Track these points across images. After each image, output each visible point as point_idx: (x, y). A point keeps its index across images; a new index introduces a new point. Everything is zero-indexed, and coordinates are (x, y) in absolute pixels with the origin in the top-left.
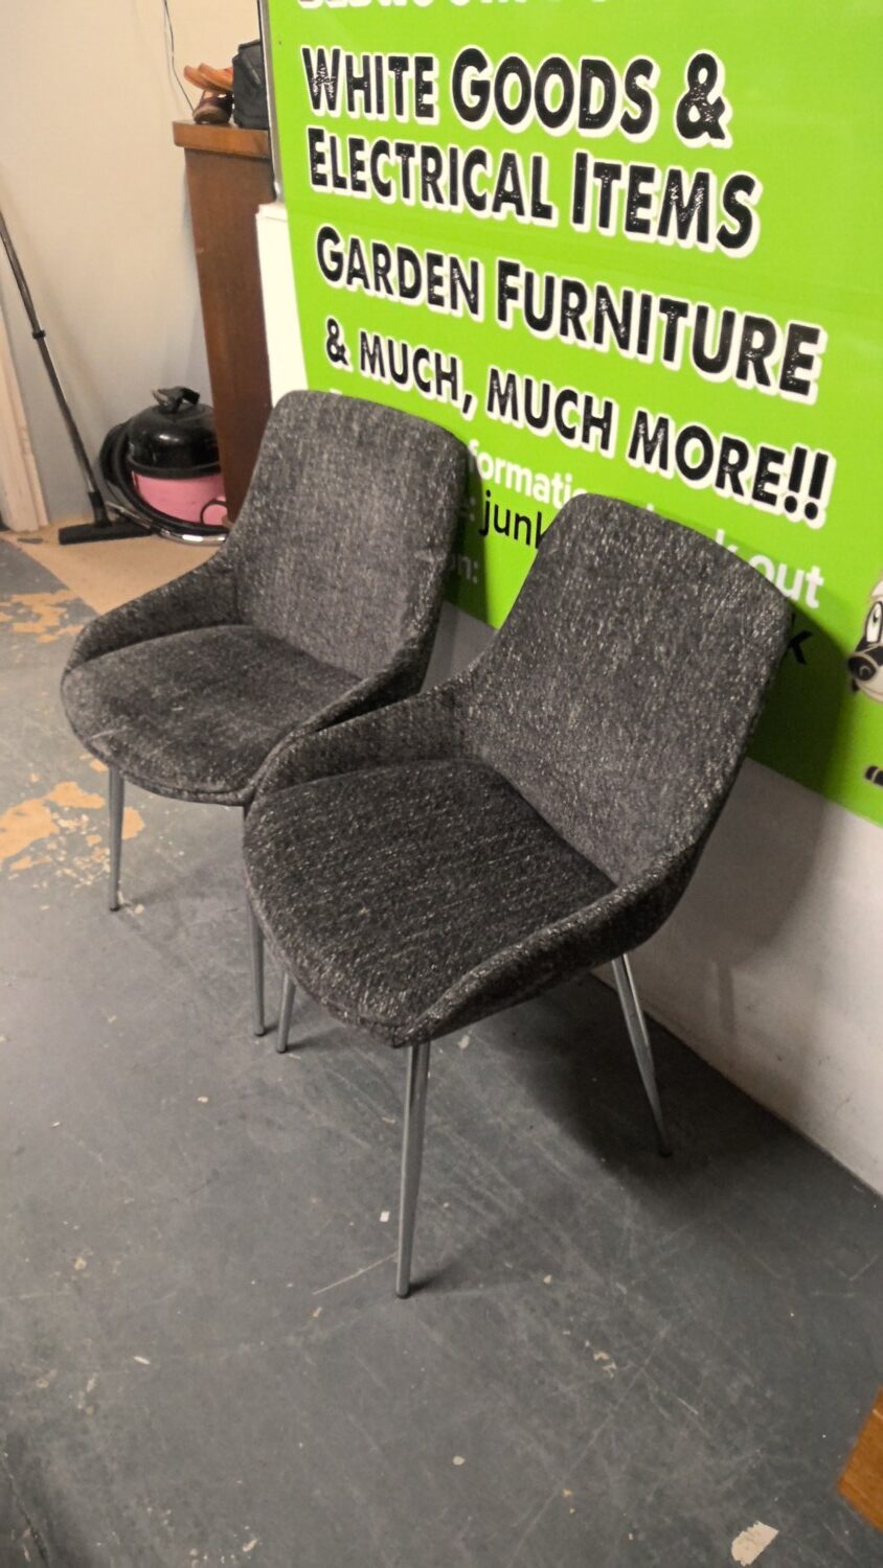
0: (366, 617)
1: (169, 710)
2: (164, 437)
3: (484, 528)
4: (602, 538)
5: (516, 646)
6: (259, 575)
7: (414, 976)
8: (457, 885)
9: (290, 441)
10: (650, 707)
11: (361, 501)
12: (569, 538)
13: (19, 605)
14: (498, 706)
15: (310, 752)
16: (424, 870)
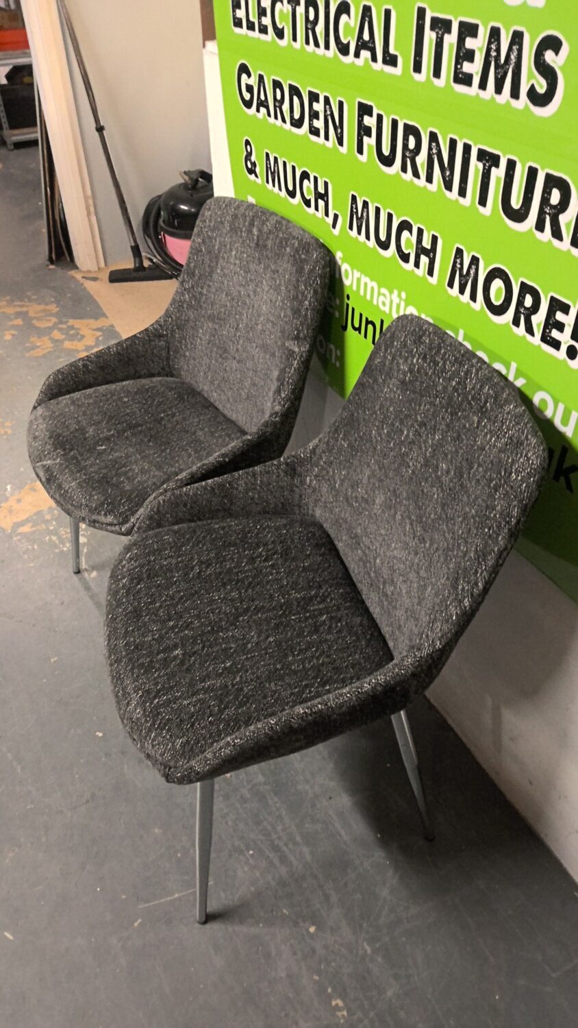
0: (253, 385)
1: (95, 449)
2: (183, 207)
3: (344, 325)
4: (413, 357)
5: (344, 435)
6: (186, 341)
7: (192, 725)
8: (259, 637)
9: (210, 238)
10: (430, 514)
11: (255, 292)
12: (391, 352)
13: (72, 327)
14: (329, 479)
15: (175, 503)
16: (238, 617)
